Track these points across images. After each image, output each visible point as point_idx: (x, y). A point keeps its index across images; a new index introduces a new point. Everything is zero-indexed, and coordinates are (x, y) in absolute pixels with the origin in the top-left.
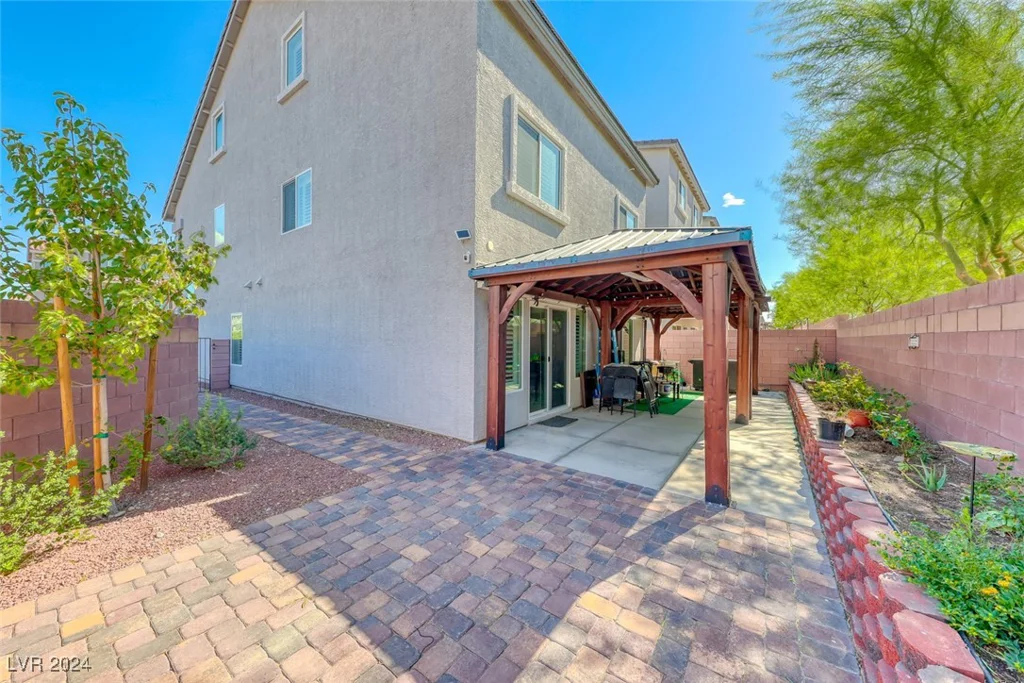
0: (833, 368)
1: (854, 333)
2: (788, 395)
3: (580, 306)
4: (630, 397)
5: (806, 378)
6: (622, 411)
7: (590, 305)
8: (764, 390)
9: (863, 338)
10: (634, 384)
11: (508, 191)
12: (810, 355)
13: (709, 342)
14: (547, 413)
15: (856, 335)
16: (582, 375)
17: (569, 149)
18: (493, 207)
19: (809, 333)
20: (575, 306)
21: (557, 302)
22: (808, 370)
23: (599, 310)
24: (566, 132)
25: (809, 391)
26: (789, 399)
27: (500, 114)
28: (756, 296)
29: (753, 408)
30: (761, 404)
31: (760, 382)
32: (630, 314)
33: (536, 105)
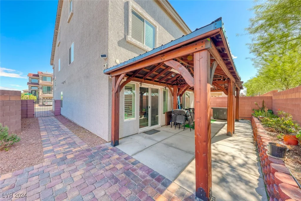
0: (271, 112)
1: (281, 97)
2: (251, 122)
3: (164, 87)
4: (182, 122)
5: (259, 115)
6: (180, 128)
7: (168, 87)
8: (242, 119)
9: (287, 100)
10: (184, 117)
11: (127, 40)
12: (261, 106)
13: (198, 100)
14: (149, 128)
15: (282, 98)
16: (166, 113)
17: (159, 27)
18: (119, 46)
19: (261, 98)
20: (162, 87)
21: (152, 85)
22: (260, 112)
23: (172, 89)
24: (158, 20)
25: (261, 121)
26: (252, 124)
27: (122, 8)
28: (236, 81)
29: (235, 128)
30: (239, 126)
31: (240, 116)
32: (185, 90)
33: (142, 7)
